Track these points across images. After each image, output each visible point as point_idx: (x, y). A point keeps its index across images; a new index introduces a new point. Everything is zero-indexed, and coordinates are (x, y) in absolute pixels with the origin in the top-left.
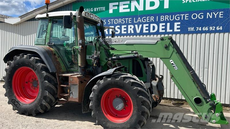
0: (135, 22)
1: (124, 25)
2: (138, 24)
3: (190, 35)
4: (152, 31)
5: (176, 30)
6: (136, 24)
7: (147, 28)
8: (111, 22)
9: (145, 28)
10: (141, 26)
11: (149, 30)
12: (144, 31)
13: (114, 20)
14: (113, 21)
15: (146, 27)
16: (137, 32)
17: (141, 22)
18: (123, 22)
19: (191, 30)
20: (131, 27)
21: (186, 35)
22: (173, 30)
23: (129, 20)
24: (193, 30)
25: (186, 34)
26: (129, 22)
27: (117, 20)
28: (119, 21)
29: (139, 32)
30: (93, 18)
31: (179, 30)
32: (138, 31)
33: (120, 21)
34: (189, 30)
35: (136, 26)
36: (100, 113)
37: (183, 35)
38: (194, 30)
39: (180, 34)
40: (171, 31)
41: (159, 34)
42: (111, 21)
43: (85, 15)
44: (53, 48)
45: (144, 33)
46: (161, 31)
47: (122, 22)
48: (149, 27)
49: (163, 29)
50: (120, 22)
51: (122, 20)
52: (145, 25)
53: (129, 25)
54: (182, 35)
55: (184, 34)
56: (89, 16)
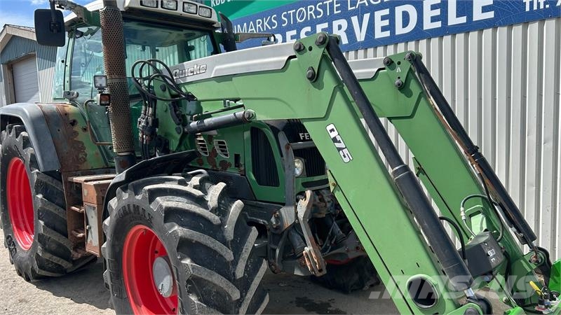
0: (349, 9)
1: (321, 21)
2: (360, 13)
3: (534, 27)
4: (400, 30)
5: (478, 15)
6: (354, 13)
7: (386, 23)
8: (289, 20)
9: (379, 24)
10: (367, 17)
11: (391, 27)
12: (379, 34)
13: (296, 11)
14: (294, 14)
15: (383, 18)
16: (358, 40)
17: (367, 4)
18: (320, 13)
19: (535, 8)
20: (340, 27)
21: (517, 30)
22: (470, 17)
23: (335, 6)
24: (542, 7)
25: (518, 23)
26: (335, 12)
27: (304, 9)
28: (309, 13)
29: (363, 39)
30: (180, 11)
31: (491, 15)
32: (361, 36)
33: (312, 12)
34: (528, 9)
35: (355, 19)
36: (122, 298)
37: (505, 29)
38: (547, 6)
39: (495, 28)
40: (463, 20)
41: (423, 39)
42: (288, 16)
43: (141, 4)
44: (76, 106)
45: (378, 39)
46: (428, 25)
47: (317, 13)
48: (391, 17)
49: (434, 19)
50: (311, 14)
51: (316, 8)
52: (378, 14)
53: (336, 20)
54: (502, 31)
55: (510, 26)
56: (160, 6)
